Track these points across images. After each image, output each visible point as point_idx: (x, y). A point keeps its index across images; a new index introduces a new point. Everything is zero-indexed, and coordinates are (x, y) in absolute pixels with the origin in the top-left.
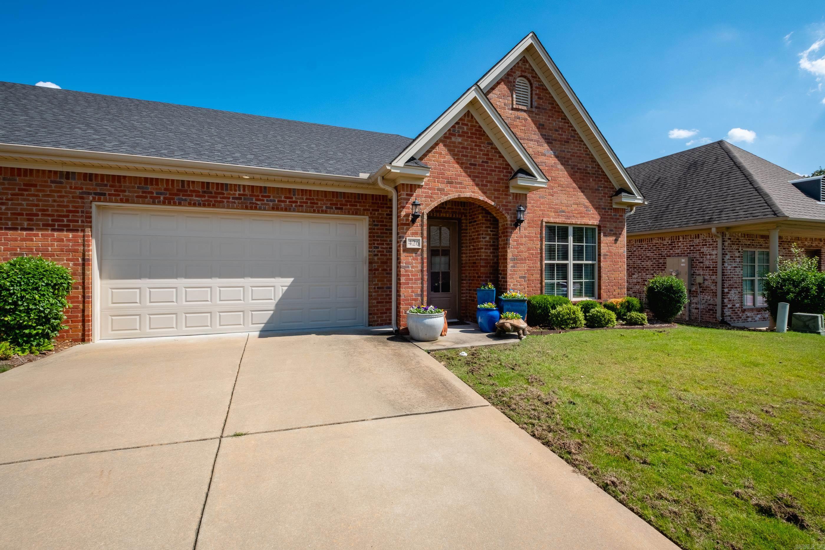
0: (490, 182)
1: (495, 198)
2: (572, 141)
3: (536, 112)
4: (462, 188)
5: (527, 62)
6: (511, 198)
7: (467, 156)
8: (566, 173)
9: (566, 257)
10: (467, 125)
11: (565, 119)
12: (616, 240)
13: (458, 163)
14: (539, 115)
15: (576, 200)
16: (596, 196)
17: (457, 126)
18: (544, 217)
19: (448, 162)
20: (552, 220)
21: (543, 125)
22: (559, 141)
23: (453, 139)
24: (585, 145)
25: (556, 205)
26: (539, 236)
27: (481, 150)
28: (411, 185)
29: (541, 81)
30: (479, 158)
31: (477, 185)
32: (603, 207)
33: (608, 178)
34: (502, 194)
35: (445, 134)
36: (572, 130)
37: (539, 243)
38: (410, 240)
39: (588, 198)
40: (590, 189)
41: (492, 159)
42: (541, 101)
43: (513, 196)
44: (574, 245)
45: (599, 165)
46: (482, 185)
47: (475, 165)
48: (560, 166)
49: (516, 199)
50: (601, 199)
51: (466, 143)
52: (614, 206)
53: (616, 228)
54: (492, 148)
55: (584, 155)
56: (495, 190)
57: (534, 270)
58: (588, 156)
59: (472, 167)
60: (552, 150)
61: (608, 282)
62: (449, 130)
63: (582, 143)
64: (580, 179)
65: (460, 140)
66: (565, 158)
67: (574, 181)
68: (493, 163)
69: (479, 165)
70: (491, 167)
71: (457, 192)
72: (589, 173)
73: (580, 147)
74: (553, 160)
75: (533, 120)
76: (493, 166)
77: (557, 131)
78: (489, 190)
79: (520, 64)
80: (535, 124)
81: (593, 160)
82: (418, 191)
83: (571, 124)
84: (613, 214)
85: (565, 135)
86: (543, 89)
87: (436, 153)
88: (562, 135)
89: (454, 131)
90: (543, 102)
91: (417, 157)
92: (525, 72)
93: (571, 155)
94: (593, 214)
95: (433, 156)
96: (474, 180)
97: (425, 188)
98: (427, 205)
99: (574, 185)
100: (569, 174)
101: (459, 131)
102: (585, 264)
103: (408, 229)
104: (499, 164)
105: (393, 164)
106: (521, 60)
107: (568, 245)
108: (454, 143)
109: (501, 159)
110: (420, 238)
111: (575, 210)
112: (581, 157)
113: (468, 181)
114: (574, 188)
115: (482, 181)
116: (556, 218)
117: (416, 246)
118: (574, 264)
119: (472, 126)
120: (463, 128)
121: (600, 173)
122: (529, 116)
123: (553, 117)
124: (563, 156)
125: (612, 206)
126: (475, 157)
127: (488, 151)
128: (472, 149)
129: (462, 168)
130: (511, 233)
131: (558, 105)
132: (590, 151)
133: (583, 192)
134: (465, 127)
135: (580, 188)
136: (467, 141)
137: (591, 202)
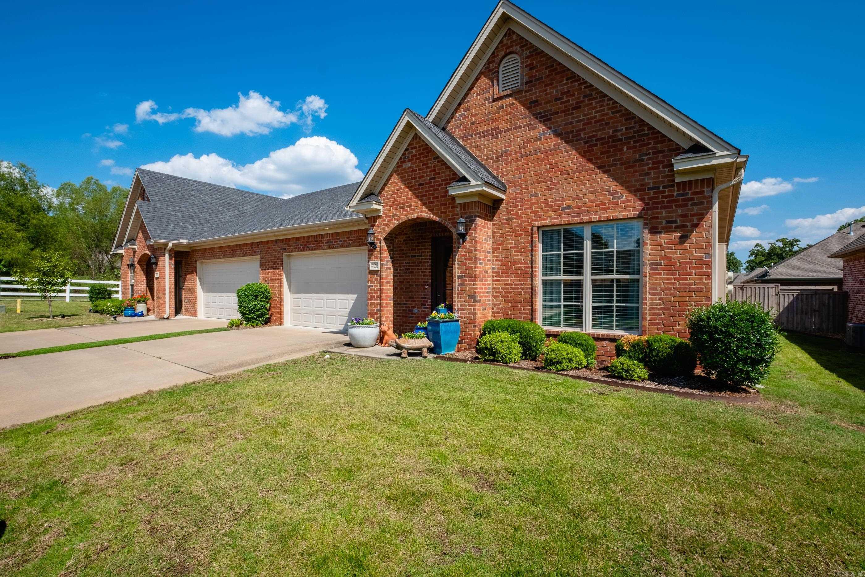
0: (437, 198)
1: (442, 213)
2: (587, 102)
3: (527, 88)
4: (411, 210)
5: (514, 32)
6: (458, 209)
7: (415, 178)
8: (574, 152)
9: (579, 270)
10: (415, 148)
11: (574, 77)
12: (683, 239)
13: (408, 187)
14: (531, 90)
15: (593, 187)
16: (635, 172)
17: (407, 152)
18: (536, 220)
19: (401, 189)
20: (548, 222)
21: (537, 101)
22: (562, 112)
23: (404, 166)
24: (611, 99)
25: (556, 201)
26: (529, 245)
27: (428, 168)
28: (374, 217)
29: (534, 46)
30: (427, 176)
31: (424, 204)
32: (651, 185)
33: (664, 136)
34: (449, 208)
35: (397, 163)
36: (585, 88)
37: (529, 254)
38: (372, 264)
39: (615, 179)
40: (622, 164)
41: (439, 173)
42: (534, 71)
43: (461, 207)
44: (592, 253)
45: (642, 121)
46: (429, 203)
47: (423, 184)
48: (563, 146)
49: (464, 210)
50: (648, 174)
51: (414, 166)
52: (677, 180)
53: (684, 216)
54: (438, 162)
55: (611, 115)
56: (442, 205)
57: (522, 289)
58: (618, 115)
59: (420, 187)
60: (550, 128)
61: (662, 309)
62: (401, 159)
63: (606, 99)
64: (602, 153)
65: (409, 164)
66: (572, 132)
67: (590, 160)
68: (439, 177)
69: (427, 183)
70: (438, 181)
71: (407, 214)
72: (621, 140)
73: (601, 106)
74: (552, 141)
75: (520, 102)
76: (440, 179)
77: (559, 99)
78: (436, 206)
79: (505, 42)
80: (523, 105)
81: (629, 116)
82: (379, 221)
83: (583, 79)
84: (675, 194)
85: (573, 100)
86: (537, 54)
87: (391, 183)
88: (568, 101)
89: (405, 158)
90: (537, 71)
91: (377, 191)
92: (512, 46)
93: (584, 125)
94: (629, 201)
95: (389, 188)
96: (421, 200)
97: (383, 217)
98: (384, 232)
99: (589, 165)
100: (580, 153)
101: (408, 157)
102: (617, 280)
103: (372, 255)
104: (446, 176)
105: (350, 205)
106: (505, 36)
107: (583, 253)
108: (405, 169)
109: (448, 170)
110: (379, 262)
111: (591, 201)
112: (603, 120)
113: (416, 202)
114: (590, 170)
115: (429, 199)
116: (557, 218)
117: (376, 269)
118: (593, 280)
119: (419, 147)
120: (412, 152)
121: (646, 132)
122: (516, 99)
123: (552, 84)
124: (570, 129)
125: (674, 181)
126: (423, 177)
127: (434, 167)
128: (420, 170)
129: (411, 191)
130: (458, 248)
131: (560, 64)
132: (621, 106)
133: (604, 172)
134: (414, 151)
135: (599, 168)
136: (415, 163)
137: (622, 184)
